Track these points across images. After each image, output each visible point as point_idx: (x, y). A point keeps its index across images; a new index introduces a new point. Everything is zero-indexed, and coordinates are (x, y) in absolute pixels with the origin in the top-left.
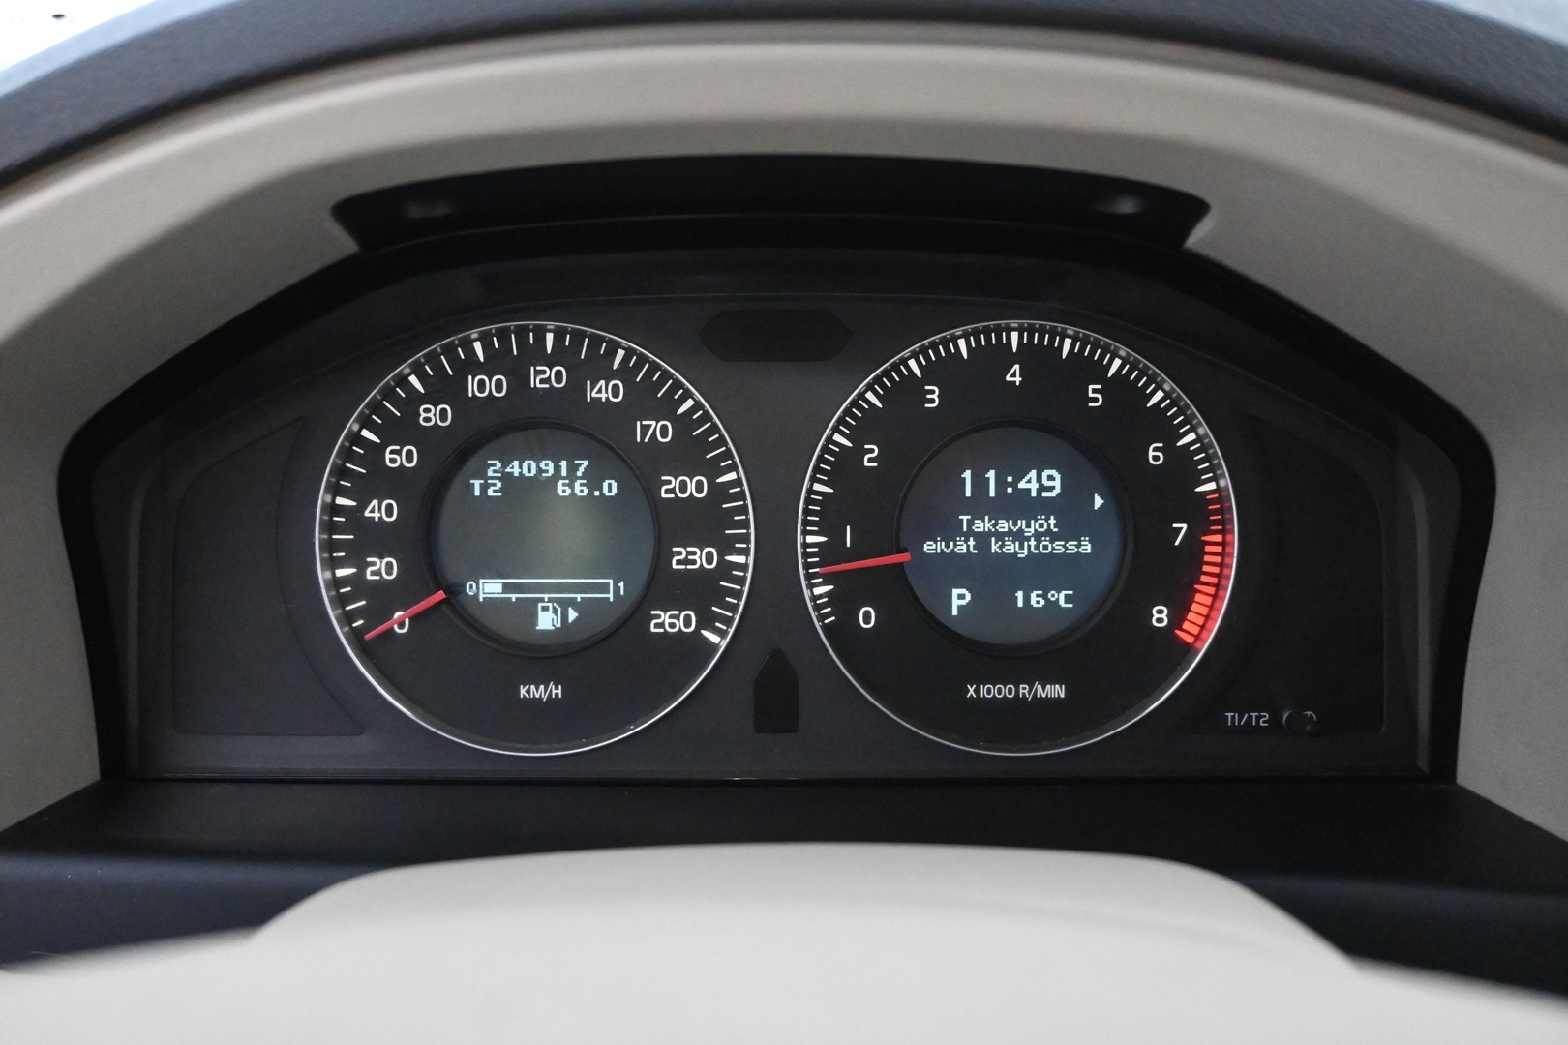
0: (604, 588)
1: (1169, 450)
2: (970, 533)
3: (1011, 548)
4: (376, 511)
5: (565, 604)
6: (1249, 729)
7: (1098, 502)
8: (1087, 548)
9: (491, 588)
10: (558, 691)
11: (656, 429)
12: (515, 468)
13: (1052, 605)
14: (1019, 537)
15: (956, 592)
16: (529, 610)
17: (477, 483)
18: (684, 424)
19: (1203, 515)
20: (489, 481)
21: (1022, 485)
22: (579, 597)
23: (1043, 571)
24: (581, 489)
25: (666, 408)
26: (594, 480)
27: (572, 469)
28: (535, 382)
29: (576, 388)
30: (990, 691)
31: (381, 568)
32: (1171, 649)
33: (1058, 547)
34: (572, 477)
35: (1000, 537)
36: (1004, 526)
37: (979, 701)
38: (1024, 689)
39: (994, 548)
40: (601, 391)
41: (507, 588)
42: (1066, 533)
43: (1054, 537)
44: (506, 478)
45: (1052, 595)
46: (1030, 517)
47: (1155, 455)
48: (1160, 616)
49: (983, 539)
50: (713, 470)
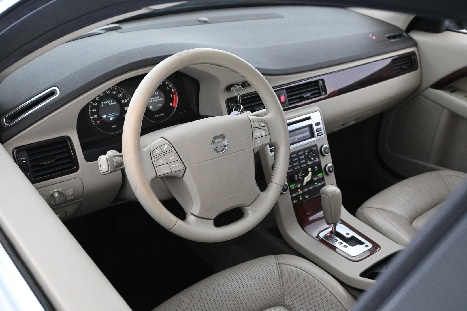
0: (116, 114)
1: (169, 88)
2: (151, 100)
3: (155, 101)
4: (93, 110)
5: (113, 117)
6: (181, 114)
7: (162, 94)
8: (162, 99)
9: (105, 117)
10: (116, 126)
11: (121, 95)
12: (105, 103)
13: (160, 106)
14: (156, 99)
15: (151, 106)
16: (109, 118)
17: (101, 105)
18: (123, 94)
19: (173, 93)
20: (102, 105)
21: (155, 94)
22: (114, 115)
23: (158, 102)
24: (112, 104)
25: (121, 93)
26: (113, 102)
27: (111, 101)
28: (107, 93)
29: (111, 92)
30: (157, 116)
31: (95, 117)
32: (173, 108)
33: (159, 100)
34: (111, 102)
35: (154, 100)
36: (154, 98)
37: (157, 117)
38: (160, 115)
39: (153, 101)
40: (114, 92)
41: (106, 116)
42: (160, 98)
43: (159, 99)
44: (104, 104)
45: (160, 105)
46: (156, 97)
47: (168, 88)
48: (171, 104)
49: (152, 100)
50: (127, 99)
